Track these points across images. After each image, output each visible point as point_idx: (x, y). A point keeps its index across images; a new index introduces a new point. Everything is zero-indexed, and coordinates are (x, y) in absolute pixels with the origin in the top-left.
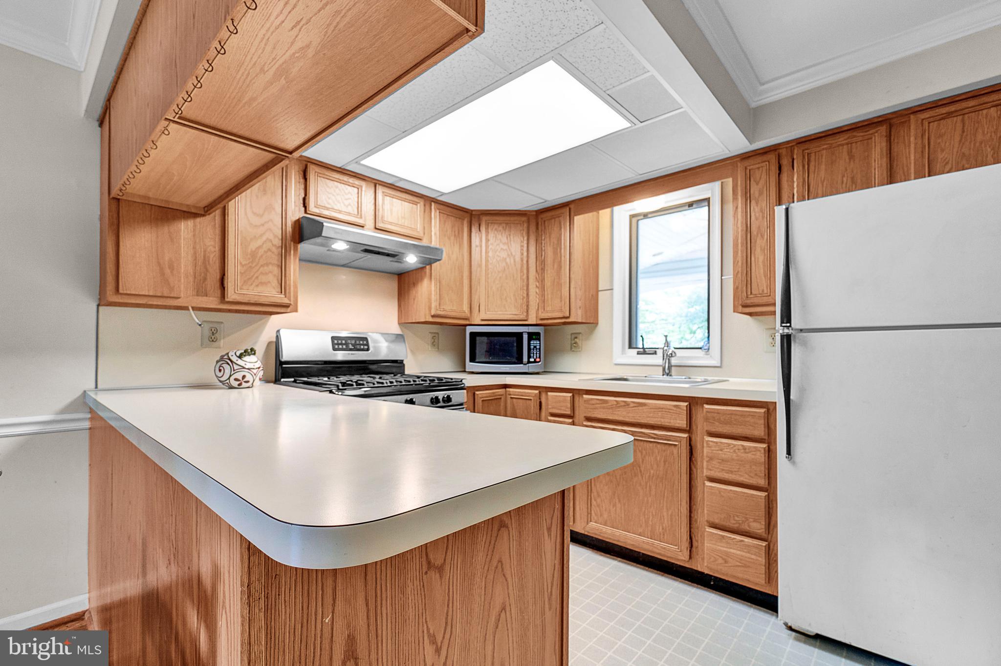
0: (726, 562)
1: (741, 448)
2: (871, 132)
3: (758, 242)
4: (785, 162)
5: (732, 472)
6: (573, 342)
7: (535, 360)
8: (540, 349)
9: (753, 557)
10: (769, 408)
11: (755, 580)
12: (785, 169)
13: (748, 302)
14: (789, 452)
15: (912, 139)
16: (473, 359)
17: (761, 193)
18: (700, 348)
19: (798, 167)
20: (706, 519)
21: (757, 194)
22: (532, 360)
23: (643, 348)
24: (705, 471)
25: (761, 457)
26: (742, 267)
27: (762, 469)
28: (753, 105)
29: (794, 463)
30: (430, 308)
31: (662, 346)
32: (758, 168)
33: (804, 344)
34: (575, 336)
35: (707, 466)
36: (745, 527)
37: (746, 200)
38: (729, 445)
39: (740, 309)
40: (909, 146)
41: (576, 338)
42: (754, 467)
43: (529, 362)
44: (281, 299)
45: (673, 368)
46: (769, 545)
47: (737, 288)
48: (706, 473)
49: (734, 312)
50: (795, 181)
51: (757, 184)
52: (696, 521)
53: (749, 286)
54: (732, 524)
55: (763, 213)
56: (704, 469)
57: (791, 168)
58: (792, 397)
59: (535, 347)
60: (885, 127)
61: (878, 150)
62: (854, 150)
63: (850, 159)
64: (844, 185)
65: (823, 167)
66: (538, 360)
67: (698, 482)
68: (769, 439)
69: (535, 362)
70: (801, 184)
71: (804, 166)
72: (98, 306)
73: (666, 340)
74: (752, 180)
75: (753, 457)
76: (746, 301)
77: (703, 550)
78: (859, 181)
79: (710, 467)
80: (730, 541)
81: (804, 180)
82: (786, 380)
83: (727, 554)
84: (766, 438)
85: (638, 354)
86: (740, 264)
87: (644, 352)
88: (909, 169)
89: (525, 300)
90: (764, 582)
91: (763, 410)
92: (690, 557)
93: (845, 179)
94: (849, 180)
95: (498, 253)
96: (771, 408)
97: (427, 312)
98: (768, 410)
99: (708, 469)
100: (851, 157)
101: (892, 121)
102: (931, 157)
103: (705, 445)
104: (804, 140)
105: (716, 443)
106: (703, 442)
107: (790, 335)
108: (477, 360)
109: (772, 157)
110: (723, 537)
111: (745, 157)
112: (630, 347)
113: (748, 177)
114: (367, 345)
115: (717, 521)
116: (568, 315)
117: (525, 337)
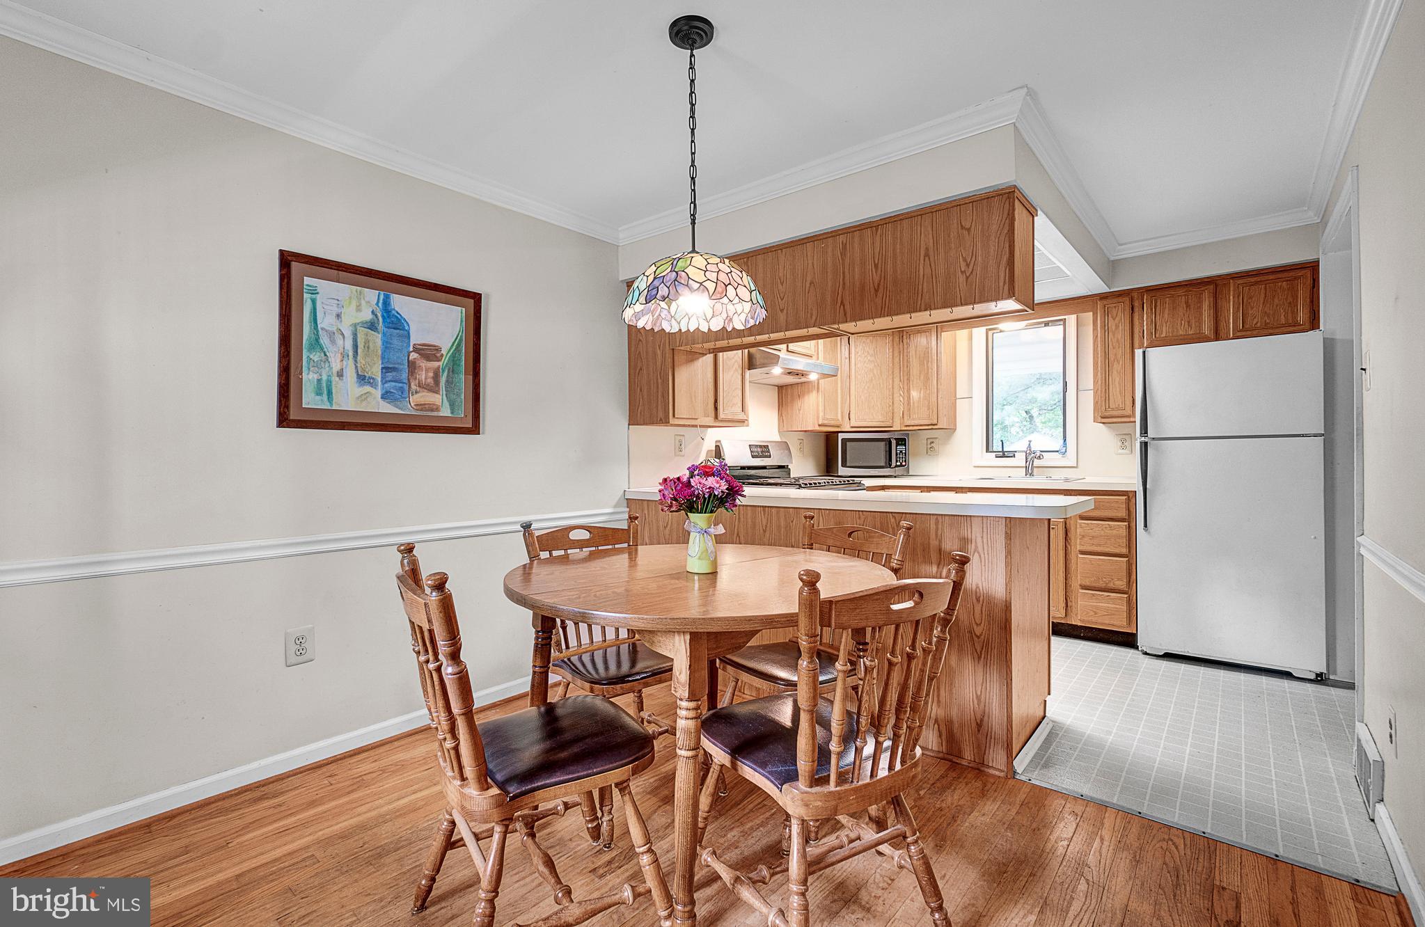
0: (1096, 613)
1: (1107, 526)
2: (1202, 289)
3: (1115, 366)
4: (1136, 304)
5: (1100, 545)
6: (929, 446)
7: (901, 463)
8: (905, 453)
9: (1117, 606)
10: (1129, 496)
11: (1118, 624)
12: (1136, 310)
13: (1107, 414)
14: (1146, 526)
15: (1231, 297)
16: (844, 465)
17: (1117, 327)
18: (1057, 451)
19: (1147, 309)
20: (1079, 583)
21: (1114, 328)
22: (898, 464)
23: (1003, 451)
24: (1078, 546)
25: (1124, 532)
26: (1101, 386)
27: (1124, 541)
28: (1112, 258)
29: (1149, 533)
30: (818, 417)
31: (1025, 450)
32: (1115, 307)
33: (1157, 449)
34: (931, 441)
35: (1080, 542)
36: (1111, 585)
37: (1105, 332)
38: (1098, 525)
39: (1100, 420)
40: (1229, 302)
41: (933, 442)
42: (1118, 540)
43: (896, 466)
44: (741, 416)
45: (1035, 469)
46: (1129, 597)
47: (1097, 402)
48: (1079, 548)
49: (1094, 421)
50: (1144, 321)
51: (1114, 319)
52: (1071, 586)
53: (1107, 401)
54: (1101, 584)
55: (1119, 344)
56: (1077, 545)
57: (1141, 309)
58: (1148, 486)
59: (901, 451)
60: (1212, 287)
61: (1207, 303)
62: (1190, 301)
63: (1187, 307)
64: (1182, 327)
65: (1167, 311)
66: (904, 464)
67: (1073, 556)
68: (1129, 519)
69: (901, 465)
70: (1150, 323)
71: (1152, 309)
72: (629, 425)
73: (1029, 445)
74: (1110, 316)
75: (1117, 532)
76: (1105, 414)
77: (1077, 608)
78: (1193, 325)
79: (1082, 543)
80: (1099, 597)
81: (1152, 320)
82: (1144, 474)
83: (1097, 607)
84: (1127, 518)
85: (996, 457)
86: (1100, 382)
87: (1003, 454)
88: (1229, 319)
89: (891, 408)
90: (1125, 624)
91: (1124, 498)
92: (1066, 615)
93: (1183, 322)
94: (1186, 323)
95: (865, 364)
96: (1131, 495)
97: (816, 422)
98: (1129, 497)
99: (1081, 544)
100: (1188, 306)
101: (1217, 282)
102: (1245, 312)
103: (1078, 526)
104: (1151, 288)
105: (1088, 524)
106: (1076, 525)
107: (1147, 442)
108: (848, 465)
109: (1127, 300)
110: (1093, 595)
111: (1103, 297)
112: (987, 450)
113: (1106, 313)
114: (769, 452)
115: (1088, 584)
116: (935, 422)
117: (894, 442)
